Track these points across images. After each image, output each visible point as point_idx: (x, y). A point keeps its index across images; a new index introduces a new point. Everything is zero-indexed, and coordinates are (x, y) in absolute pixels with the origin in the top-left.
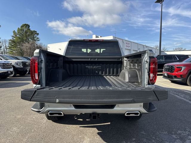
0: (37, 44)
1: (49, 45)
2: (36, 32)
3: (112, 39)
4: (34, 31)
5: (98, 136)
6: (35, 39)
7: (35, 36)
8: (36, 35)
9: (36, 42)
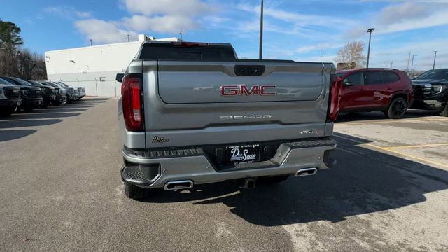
0: (17, 50)
1: (47, 54)
2: (14, 24)
3: (176, 41)
4: (9, 23)
5: (235, 216)
6: (13, 39)
7: (11, 34)
8: (13, 31)
9: (16, 46)
